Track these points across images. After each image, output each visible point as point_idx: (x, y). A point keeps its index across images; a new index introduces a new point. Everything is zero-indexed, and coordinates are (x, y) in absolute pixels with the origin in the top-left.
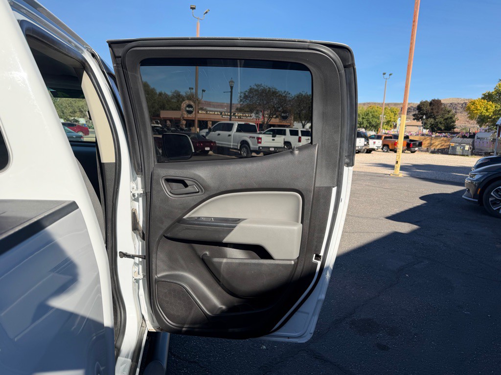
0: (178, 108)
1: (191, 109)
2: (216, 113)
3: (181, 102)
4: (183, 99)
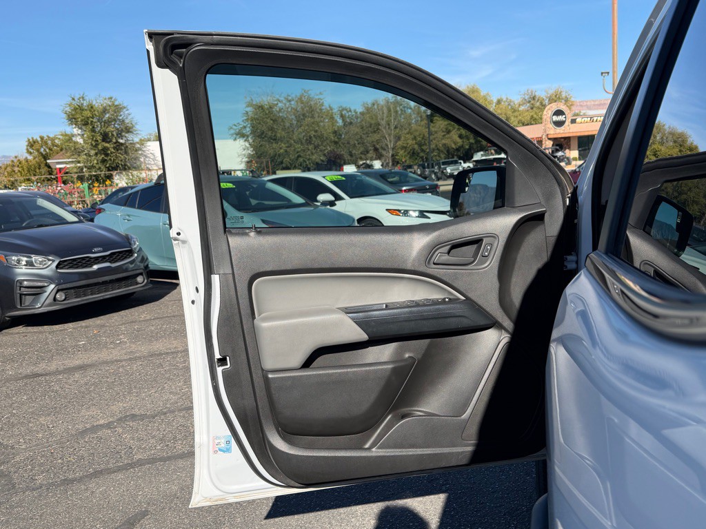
0: (534, 121)
1: (561, 118)
3: (538, 108)
4: (541, 103)
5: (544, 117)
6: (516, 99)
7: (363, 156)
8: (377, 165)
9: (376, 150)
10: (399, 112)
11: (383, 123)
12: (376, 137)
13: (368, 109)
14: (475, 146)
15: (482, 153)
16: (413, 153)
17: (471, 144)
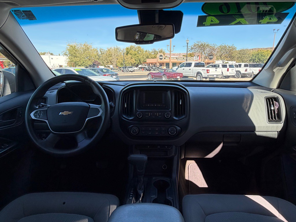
0: (155, 57)
1: (161, 57)
2: (174, 58)
3: (156, 54)
4: (157, 53)
5: (157, 57)
6: (151, 51)
7: (107, 64)
8: (111, 66)
9: (111, 62)
10: (118, 52)
11: (113, 54)
12: (111, 58)
13: (109, 50)
14: (139, 63)
15: (141, 65)
16: (122, 64)
17: (138, 62)
